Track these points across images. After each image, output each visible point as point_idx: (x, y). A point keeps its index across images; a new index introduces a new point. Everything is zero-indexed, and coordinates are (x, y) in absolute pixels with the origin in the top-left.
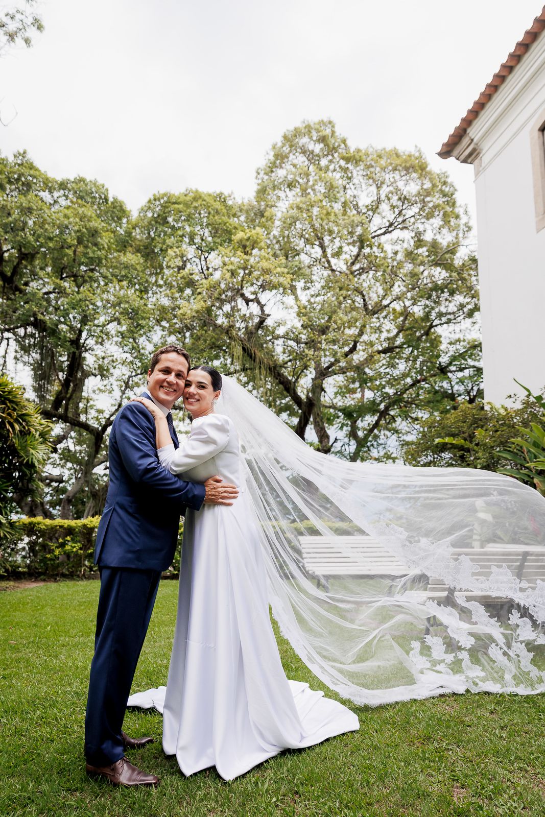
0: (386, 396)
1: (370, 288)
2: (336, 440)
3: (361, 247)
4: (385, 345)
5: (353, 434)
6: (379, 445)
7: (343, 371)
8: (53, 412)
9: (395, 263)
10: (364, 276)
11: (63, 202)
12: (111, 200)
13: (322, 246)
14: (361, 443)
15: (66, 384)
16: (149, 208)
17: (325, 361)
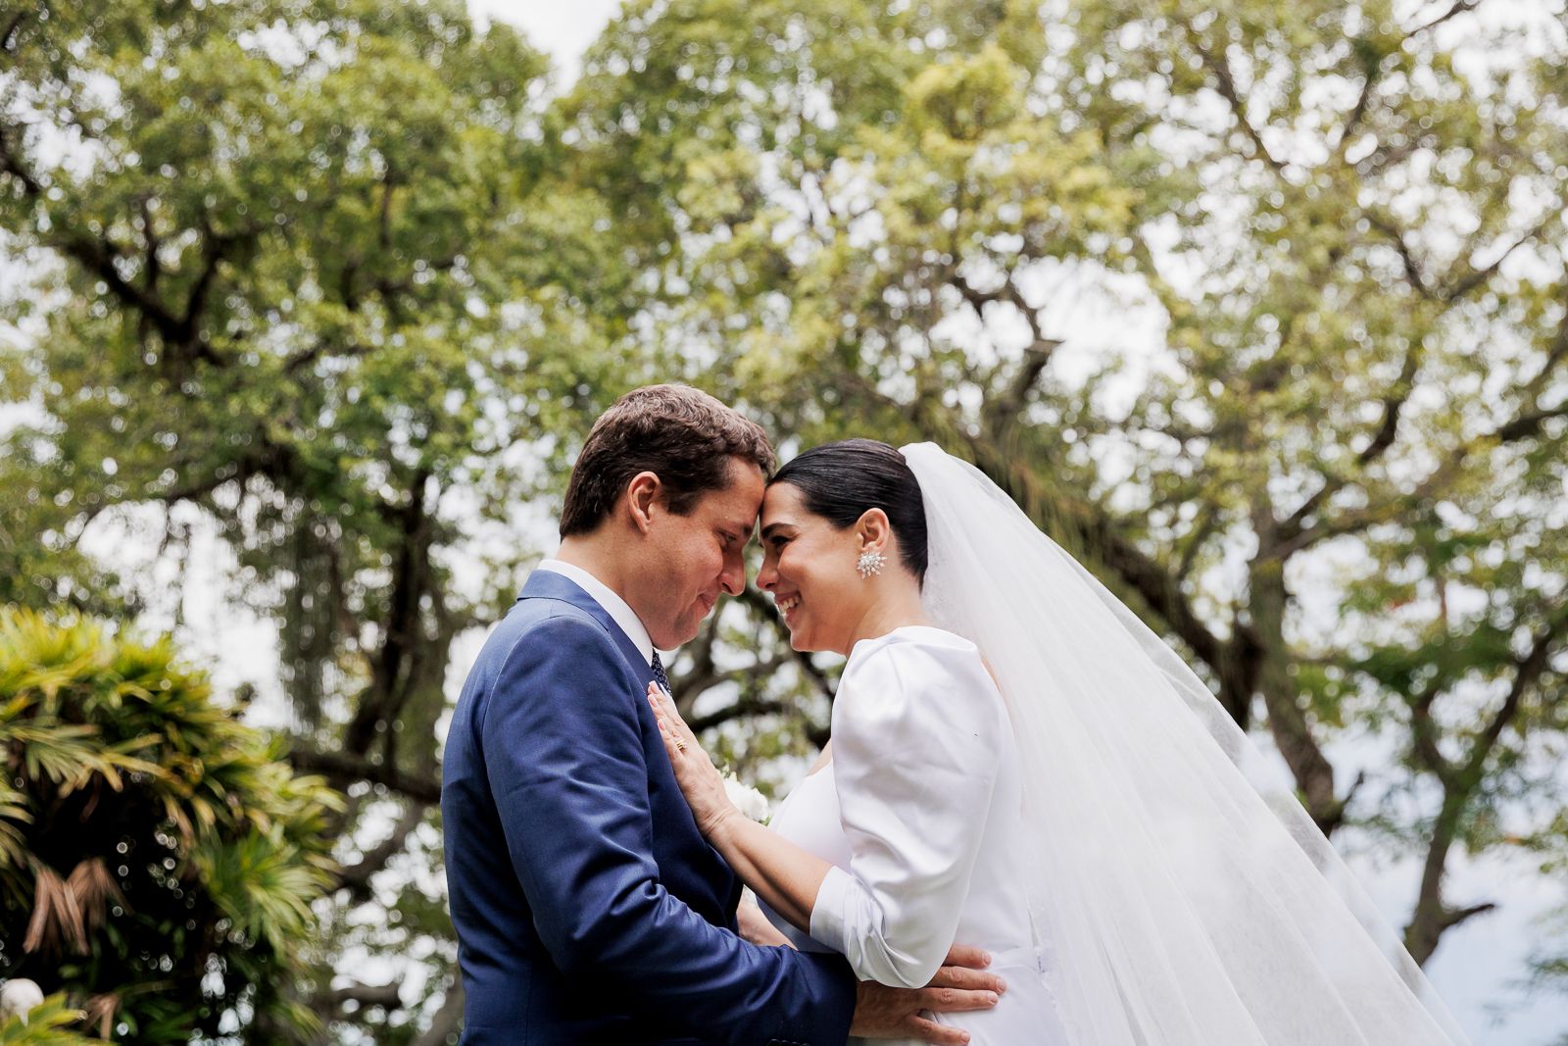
0: (1529, 605)
1: (1424, 213)
2: (1361, 780)
3: (1372, 76)
4: (1504, 415)
5: (1423, 754)
6: (1527, 786)
7: (1355, 524)
8: (351, 760)
9: (1506, 115)
10: (1395, 176)
11: (331, 55)
12: (481, 28)
13: (1226, 89)
14: (1460, 785)
15: (385, 663)
16: (612, 46)
17: (1287, 495)
